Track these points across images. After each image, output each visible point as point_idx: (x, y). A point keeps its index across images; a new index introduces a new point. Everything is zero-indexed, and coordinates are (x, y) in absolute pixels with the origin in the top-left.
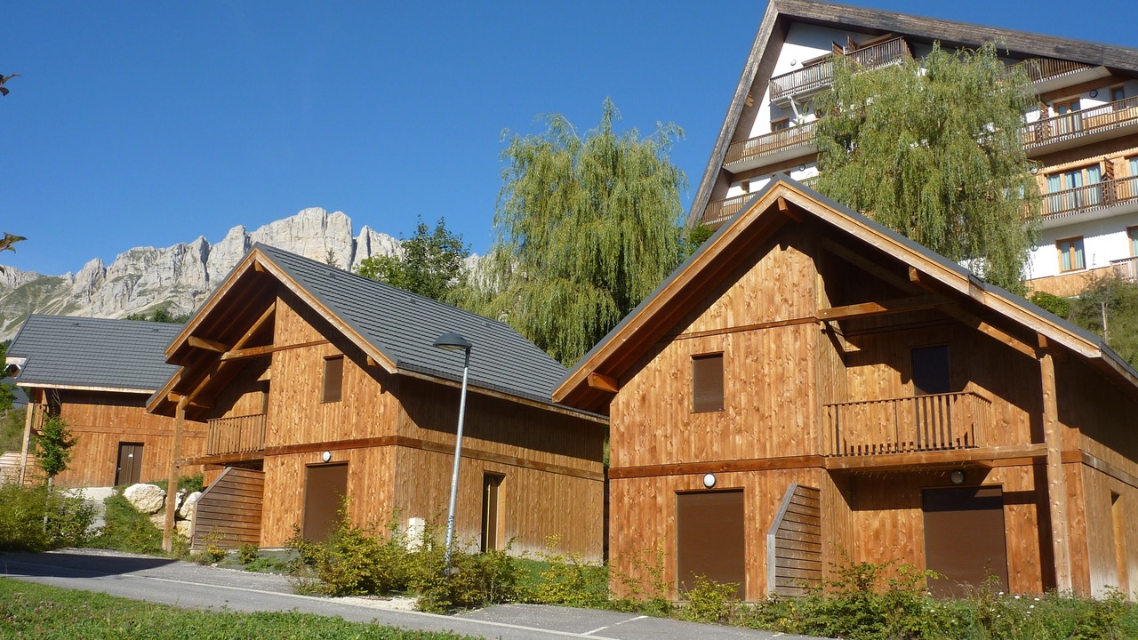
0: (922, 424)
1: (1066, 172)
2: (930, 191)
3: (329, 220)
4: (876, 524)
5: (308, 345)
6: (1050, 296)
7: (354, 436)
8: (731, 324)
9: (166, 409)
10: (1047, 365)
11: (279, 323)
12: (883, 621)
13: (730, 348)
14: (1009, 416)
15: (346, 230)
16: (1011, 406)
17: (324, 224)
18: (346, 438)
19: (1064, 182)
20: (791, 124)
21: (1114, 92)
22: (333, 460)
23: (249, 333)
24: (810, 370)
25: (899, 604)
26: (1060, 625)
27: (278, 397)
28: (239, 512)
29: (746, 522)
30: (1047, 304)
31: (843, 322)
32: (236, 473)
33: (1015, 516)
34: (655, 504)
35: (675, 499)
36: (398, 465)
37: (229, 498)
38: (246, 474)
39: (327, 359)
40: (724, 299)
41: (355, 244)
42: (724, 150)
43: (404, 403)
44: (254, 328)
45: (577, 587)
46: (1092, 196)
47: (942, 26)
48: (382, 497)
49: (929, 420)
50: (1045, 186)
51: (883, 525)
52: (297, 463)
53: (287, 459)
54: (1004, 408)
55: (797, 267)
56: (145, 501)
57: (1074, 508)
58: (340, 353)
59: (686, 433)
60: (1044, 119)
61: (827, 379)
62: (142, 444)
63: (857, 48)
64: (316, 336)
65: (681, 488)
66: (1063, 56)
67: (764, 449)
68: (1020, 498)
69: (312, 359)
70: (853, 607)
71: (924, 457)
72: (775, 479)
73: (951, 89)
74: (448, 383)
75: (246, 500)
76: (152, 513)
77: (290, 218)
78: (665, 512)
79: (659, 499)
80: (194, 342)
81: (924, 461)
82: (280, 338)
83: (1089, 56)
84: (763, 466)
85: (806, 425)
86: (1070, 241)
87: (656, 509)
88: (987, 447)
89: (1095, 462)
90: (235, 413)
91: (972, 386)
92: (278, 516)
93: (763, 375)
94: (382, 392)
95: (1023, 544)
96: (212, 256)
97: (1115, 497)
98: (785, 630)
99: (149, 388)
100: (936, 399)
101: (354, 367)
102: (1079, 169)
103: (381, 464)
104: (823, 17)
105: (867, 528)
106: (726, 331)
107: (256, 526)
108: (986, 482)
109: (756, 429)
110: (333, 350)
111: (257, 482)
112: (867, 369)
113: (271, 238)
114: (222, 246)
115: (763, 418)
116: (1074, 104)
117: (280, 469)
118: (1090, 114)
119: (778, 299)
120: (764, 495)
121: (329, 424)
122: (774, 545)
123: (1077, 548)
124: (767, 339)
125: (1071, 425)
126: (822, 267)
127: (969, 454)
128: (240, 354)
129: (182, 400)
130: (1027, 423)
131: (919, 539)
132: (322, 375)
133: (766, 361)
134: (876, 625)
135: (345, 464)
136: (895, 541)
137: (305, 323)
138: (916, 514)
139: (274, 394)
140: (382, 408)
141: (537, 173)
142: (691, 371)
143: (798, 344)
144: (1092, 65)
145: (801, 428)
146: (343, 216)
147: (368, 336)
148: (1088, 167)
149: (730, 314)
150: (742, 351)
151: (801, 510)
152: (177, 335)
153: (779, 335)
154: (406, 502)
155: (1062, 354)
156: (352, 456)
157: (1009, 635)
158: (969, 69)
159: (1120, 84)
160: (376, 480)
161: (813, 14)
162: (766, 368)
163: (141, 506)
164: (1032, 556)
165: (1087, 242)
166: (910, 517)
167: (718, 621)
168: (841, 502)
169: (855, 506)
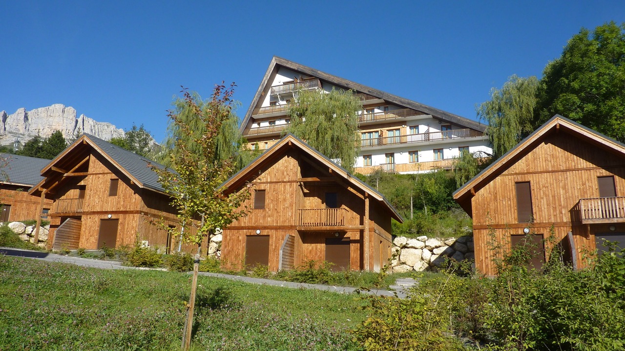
0: (328, 217)
1: (368, 132)
2: (328, 137)
3: (66, 110)
4: (310, 248)
5: (103, 174)
6: (361, 174)
7: (122, 209)
8: (269, 181)
9: (37, 193)
10: (367, 201)
11: (91, 164)
12: (317, 278)
13: (268, 188)
14: (354, 216)
16: (355, 213)
17: (63, 111)
18: (118, 210)
19: (367, 136)
20: (277, 104)
21: (385, 108)
22: (112, 218)
23: (77, 167)
24: (294, 198)
25: (322, 273)
26: (368, 279)
27: (89, 192)
28: (72, 236)
29: (270, 246)
30: (360, 177)
31: (305, 183)
32: (71, 221)
33: (354, 247)
34: (239, 239)
35: (246, 237)
36: (140, 221)
37: (68, 230)
38: (75, 221)
39: (111, 180)
40: (267, 172)
42: (253, 110)
43: (143, 199)
44: (79, 165)
45: (214, 266)
46: (376, 142)
47: (332, 77)
48: (132, 233)
49: (331, 216)
50: (363, 137)
51: (313, 248)
52: (97, 219)
53: (92, 216)
54: (353, 214)
55: (292, 164)
56: (17, 229)
57: (370, 245)
58: (117, 178)
59: (251, 216)
60: (363, 114)
61: (299, 201)
62: (10, 205)
63: (303, 80)
64: (107, 170)
65: (248, 234)
66: (371, 94)
67: (277, 223)
68: (355, 241)
69: (105, 179)
70: (308, 273)
71: (328, 228)
72: (280, 233)
73: (338, 103)
74: (160, 192)
75: (75, 231)
76: (20, 234)
77: (47, 107)
78: (242, 242)
79: (240, 238)
80: (54, 169)
81: (328, 229)
82: (91, 170)
83: (379, 95)
84: (277, 228)
85: (292, 216)
86: (367, 156)
87: (239, 241)
88: (347, 226)
89: (377, 232)
90: (66, 197)
91: (344, 206)
92: (87, 238)
93: (279, 198)
94: (134, 194)
95: (355, 256)
96: (8, 120)
97: (381, 242)
98: (286, 280)
99: (30, 184)
100: (333, 210)
101: (123, 184)
102: (372, 132)
103: (133, 220)
104: (292, 67)
105: (307, 249)
106: (267, 183)
107: (78, 241)
108: (345, 236)
109: (275, 216)
110: (114, 176)
111: (79, 224)
112: (311, 198)
113: (38, 115)
114: (13, 116)
115: (278, 212)
116: (372, 110)
117: (89, 220)
118: (377, 114)
119: (285, 173)
120: (276, 238)
121: (111, 204)
122: (282, 254)
123: (371, 257)
124: (281, 187)
125: (371, 220)
126: (300, 165)
127: (342, 228)
128: (73, 175)
129: (44, 190)
130: (359, 219)
131: (324, 253)
132: (109, 186)
133: (280, 194)
134: (314, 279)
135: (117, 220)
136: (316, 254)
137: (102, 165)
138: (323, 245)
139: (87, 192)
140: (134, 200)
141: (186, 112)
142: (254, 195)
143: (291, 189)
144: (379, 98)
145: (289, 217)
146: (73, 109)
147: (132, 173)
148: (375, 132)
149: (269, 177)
150: (272, 190)
151: (290, 243)
152: (47, 165)
153: (285, 186)
154: (141, 235)
155: (372, 199)
156: (121, 217)
157: (354, 282)
158: (343, 97)
159: (387, 105)
160: (130, 226)
161: (288, 66)
162: (280, 196)
163: (16, 231)
164: (358, 259)
165: (373, 157)
166: (321, 246)
167: (264, 277)
168: (301, 241)
169: (304, 242)
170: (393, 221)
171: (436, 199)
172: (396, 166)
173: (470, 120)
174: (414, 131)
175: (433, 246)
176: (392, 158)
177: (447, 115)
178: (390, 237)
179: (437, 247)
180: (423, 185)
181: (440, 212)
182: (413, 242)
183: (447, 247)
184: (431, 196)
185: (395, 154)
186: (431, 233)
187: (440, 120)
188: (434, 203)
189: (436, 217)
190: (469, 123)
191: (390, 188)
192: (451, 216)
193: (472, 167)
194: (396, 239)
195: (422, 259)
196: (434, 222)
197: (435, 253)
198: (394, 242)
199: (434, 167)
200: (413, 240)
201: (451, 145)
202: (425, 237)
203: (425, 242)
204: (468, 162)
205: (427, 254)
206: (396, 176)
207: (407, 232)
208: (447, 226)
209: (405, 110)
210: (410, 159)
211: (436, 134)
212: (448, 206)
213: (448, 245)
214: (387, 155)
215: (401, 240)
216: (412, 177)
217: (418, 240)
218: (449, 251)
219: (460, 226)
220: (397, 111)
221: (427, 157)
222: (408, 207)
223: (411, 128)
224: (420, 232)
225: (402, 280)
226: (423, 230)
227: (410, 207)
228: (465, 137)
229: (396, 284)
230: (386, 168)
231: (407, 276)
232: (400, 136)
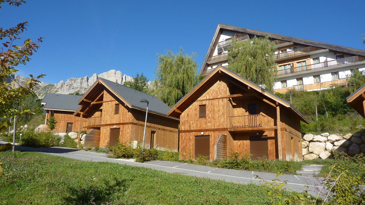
0: (250, 121)
1: (283, 65)
2: (253, 69)
3: (116, 72)
4: (239, 144)
5: (111, 101)
6: (279, 93)
7: (122, 122)
8: (208, 98)
9: (78, 115)
10: (278, 109)
11: (104, 96)
12: (240, 165)
13: (208, 104)
14: (270, 120)
15: (120, 75)
16: (270, 118)
17: (115, 73)
18: (120, 123)
19: (283, 68)
20: (222, 53)
21: (294, 48)
22: (117, 127)
23: (98, 98)
24: (225, 109)
25: (244, 161)
26: (279, 166)
27: (104, 113)
28: (95, 139)
29: (210, 143)
30: (278, 95)
31: (233, 98)
32: (94, 130)
33: (270, 142)
35: (194, 137)
36: (132, 129)
37: (92, 136)
38: (96, 130)
39: (116, 104)
40: (206, 92)
41: (122, 78)
42: (207, 59)
43: (133, 115)
44: (99, 97)
45: (172, 157)
46: (289, 71)
47: (257, 32)
48: (128, 136)
49: (252, 121)
50: (279, 68)
51: (241, 144)
52: (108, 128)
53: (106, 127)
54: (268, 118)
55: (223, 86)
56: (73, 136)
57: (283, 140)
58: (119, 103)
59: (197, 123)
60: (279, 54)
61: (229, 111)
62: (72, 123)
63: (237, 36)
64: (113, 99)
65: (196, 135)
66: (283, 39)
67: (214, 126)
68: (271, 138)
69: (112, 104)
70: (234, 162)
71: (250, 129)
72: (217, 133)
73: (258, 46)
74: (143, 110)
75: (96, 136)
76: (75, 139)
77: (107, 72)
78: (192, 140)
79: (191, 137)
80: (85, 100)
82: (105, 99)
83: (289, 40)
84: (214, 130)
85: (224, 121)
86: (284, 81)
87: (190, 139)
88: (264, 127)
89: (288, 130)
90: (94, 116)
91: (261, 113)
92: (104, 140)
93: (215, 110)
94: (128, 112)
95: (272, 148)
96: (89, 80)
97: (292, 138)
98: (218, 167)
99: (74, 110)
100: (253, 116)
101: (122, 106)
102: (286, 65)
103: (128, 128)
104: (230, 29)
105: (237, 144)
106: (207, 100)
107: (99, 142)
108: (264, 134)
109: (213, 122)
110: (117, 102)
111: (99, 132)
112: (238, 109)
113: (103, 76)
114: (91, 78)
115: (214, 119)
116: (286, 50)
117: (104, 129)
118: (289, 53)
119: (218, 93)
120: (214, 137)
121: (116, 119)
122: (216, 148)
123: (283, 149)
124: (216, 102)
125: (283, 122)
126: (228, 86)
127: (260, 128)
128: (95, 103)
129: (82, 113)
130: (273, 122)
131: (249, 147)
132: (114, 108)
135: (119, 128)
136: (243, 148)
137: (110, 96)
138: (248, 141)
139: (103, 112)
140: (128, 116)
141: (165, 63)
142: (199, 109)
143: (223, 103)
144: (290, 42)
145: (223, 122)
146: (120, 72)
147: (125, 99)
148: (288, 64)
149: (208, 96)
150: (210, 104)
151: (223, 140)
152: (81, 98)
153: (219, 101)
154: (133, 137)
155: (282, 107)
156: (121, 127)
157: (268, 169)
158: (262, 42)
159: (296, 46)
160: (126, 132)
161: (228, 28)
162: (216, 108)
163: (72, 137)
164: (274, 151)
165: (288, 81)
166: (247, 142)
167: (203, 165)
168: (232, 138)
169: (234, 139)
170: (302, 123)
171: (335, 106)
172: (304, 86)
173: (358, 50)
174: (316, 61)
175: (334, 140)
176: (302, 81)
177: (340, 48)
178: (300, 134)
179: (337, 141)
180: (324, 97)
181: (339, 115)
182: (318, 137)
183: (345, 140)
184: (331, 105)
185: (303, 78)
186: (332, 131)
187: (335, 52)
188: (333, 109)
189: (336, 119)
190: (357, 52)
191: (300, 101)
192: (347, 118)
193: (362, 81)
194: (305, 136)
195: (326, 149)
196: (333, 123)
197: (335, 145)
198: (304, 138)
199: (332, 85)
200: (318, 136)
201: (344, 69)
202: (327, 134)
203: (327, 137)
204: (359, 78)
205: (330, 146)
206: (305, 93)
207: (313, 131)
208: (344, 125)
209: (309, 47)
210: (314, 81)
211: (333, 62)
212: (345, 111)
213: (346, 139)
214: (298, 79)
215: (309, 136)
216: (317, 93)
217: (322, 136)
218: (347, 144)
219: (355, 125)
220: (303, 49)
221: (327, 78)
222: (314, 113)
223: (314, 59)
224: (323, 130)
225: (307, 166)
226: (326, 128)
227: (316, 113)
228: (355, 62)
229: (302, 169)
230: (297, 88)
231: (312, 163)
232: (306, 66)
